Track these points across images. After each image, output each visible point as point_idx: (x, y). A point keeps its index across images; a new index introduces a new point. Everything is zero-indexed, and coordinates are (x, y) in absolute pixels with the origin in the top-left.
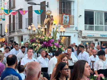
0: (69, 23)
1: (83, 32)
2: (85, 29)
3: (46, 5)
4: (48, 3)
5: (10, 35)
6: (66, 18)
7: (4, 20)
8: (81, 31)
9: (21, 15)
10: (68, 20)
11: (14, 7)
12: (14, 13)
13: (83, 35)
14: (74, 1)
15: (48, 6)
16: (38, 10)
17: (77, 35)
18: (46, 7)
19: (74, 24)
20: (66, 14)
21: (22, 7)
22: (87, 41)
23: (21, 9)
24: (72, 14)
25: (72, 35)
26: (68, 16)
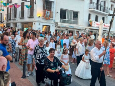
0: (49, 16)
1: (58, 24)
2: (60, 22)
3: (34, 2)
4: (36, 1)
5: (7, 22)
6: (48, 13)
7: (3, 10)
8: (57, 23)
9: (16, 8)
10: (49, 14)
11: (11, 2)
12: (11, 6)
13: (58, 26)
14: (54, 2)
15: (35, 3)
16: (28, 6)
17: (54, 26)
18: (34, 4)
19: (53, 18)
20: (48, 10)
21: (17, 3)
22: (61, 30)
23: (16, 4)
24: (52, 10)
25: (51, 25)
26: (49, 12)
